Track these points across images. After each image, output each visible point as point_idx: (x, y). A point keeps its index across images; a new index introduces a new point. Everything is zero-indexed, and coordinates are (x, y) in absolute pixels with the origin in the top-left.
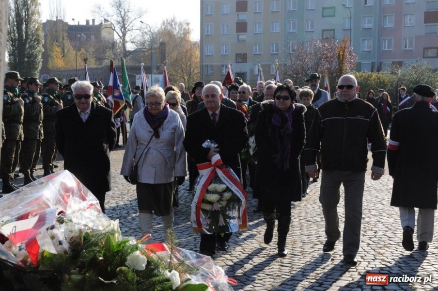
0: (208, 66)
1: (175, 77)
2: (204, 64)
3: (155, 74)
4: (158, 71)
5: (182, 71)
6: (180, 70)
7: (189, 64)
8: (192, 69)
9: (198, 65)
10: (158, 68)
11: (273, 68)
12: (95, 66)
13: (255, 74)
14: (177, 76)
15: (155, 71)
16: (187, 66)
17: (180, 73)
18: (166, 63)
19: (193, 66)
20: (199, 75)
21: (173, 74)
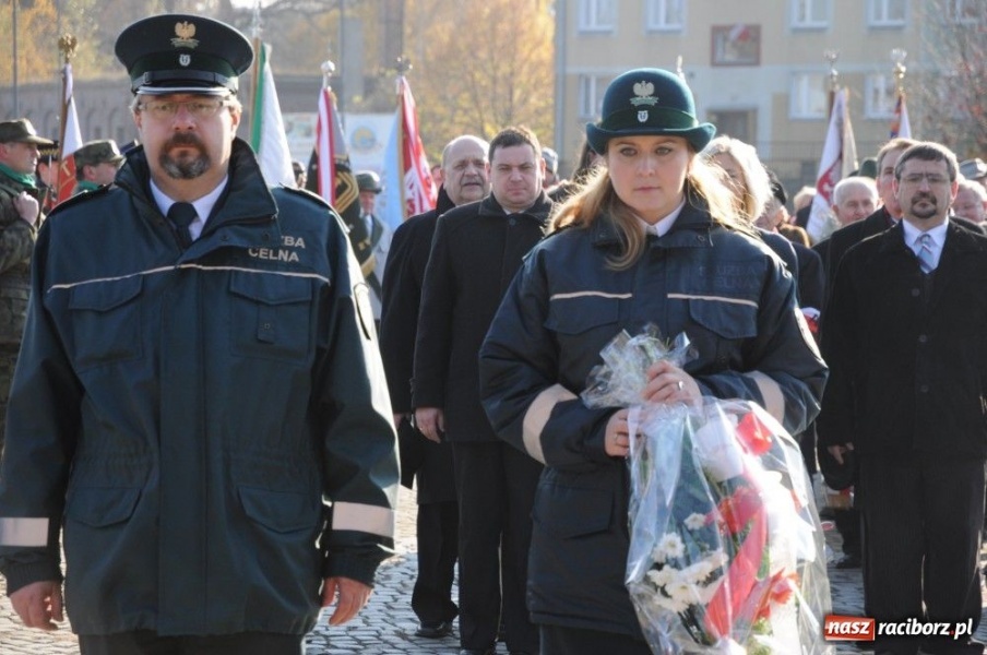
0: (587, 82)
1: (445, 125)
2: (572, 70)
3: (358, 111)
4: (370, 101)
5: (475, 100)
6: (466, 95)
7: (505, 69)
8: (517, 94)
9: (546, 75)
10: (369, 86)
11: (876, 92)
12: (95, 75)
13: (794, 114)
14: (452, 121)
15: (357, 99)
16: (495, 81)
17: (466, 111)
18: (408, 62)
19: (523, 78)
20: (548, 117)
21: (433, 115)
